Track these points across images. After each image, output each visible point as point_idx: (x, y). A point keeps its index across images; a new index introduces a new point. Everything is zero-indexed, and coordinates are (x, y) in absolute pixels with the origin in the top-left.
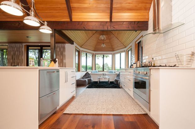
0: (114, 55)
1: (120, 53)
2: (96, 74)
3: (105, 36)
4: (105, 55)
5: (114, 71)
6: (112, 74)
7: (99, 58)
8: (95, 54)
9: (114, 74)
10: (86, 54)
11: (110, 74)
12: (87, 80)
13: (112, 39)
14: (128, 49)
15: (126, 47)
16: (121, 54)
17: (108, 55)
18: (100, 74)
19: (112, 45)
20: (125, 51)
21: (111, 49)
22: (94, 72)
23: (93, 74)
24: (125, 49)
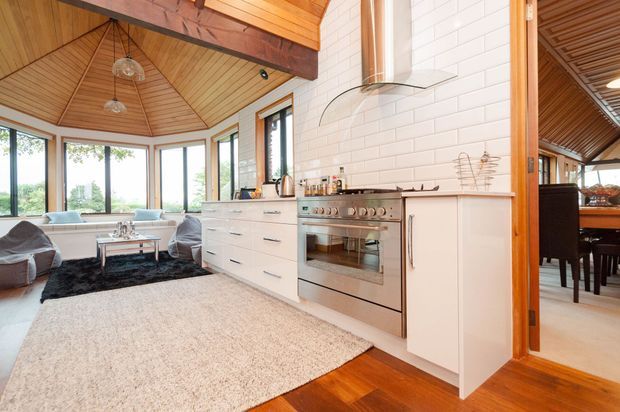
0: (157, 153)
1: (185, 145)
2: (76, 228)
3: (138, 65)
4: (112, 148)
5: (158, 211)
6: (153, 225)
7: (84, 157)
8: (62, 138)
9: (161, 224)
10: (13, 133)
11: (144, 225)
12: (32, 261)
13: (152, 89)
14: (216, 135)
15: (208, 128)
16: (189, 148)
17: (131, 150)
18: (106, 226)
19: (147, 111)
20: (205, 140)
21: (147, 127)
22: (60, 219)
23: (53, 229)
24: (207, 134)
